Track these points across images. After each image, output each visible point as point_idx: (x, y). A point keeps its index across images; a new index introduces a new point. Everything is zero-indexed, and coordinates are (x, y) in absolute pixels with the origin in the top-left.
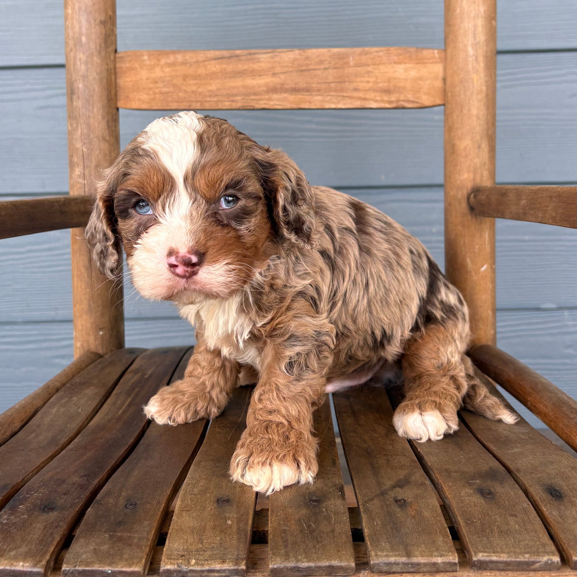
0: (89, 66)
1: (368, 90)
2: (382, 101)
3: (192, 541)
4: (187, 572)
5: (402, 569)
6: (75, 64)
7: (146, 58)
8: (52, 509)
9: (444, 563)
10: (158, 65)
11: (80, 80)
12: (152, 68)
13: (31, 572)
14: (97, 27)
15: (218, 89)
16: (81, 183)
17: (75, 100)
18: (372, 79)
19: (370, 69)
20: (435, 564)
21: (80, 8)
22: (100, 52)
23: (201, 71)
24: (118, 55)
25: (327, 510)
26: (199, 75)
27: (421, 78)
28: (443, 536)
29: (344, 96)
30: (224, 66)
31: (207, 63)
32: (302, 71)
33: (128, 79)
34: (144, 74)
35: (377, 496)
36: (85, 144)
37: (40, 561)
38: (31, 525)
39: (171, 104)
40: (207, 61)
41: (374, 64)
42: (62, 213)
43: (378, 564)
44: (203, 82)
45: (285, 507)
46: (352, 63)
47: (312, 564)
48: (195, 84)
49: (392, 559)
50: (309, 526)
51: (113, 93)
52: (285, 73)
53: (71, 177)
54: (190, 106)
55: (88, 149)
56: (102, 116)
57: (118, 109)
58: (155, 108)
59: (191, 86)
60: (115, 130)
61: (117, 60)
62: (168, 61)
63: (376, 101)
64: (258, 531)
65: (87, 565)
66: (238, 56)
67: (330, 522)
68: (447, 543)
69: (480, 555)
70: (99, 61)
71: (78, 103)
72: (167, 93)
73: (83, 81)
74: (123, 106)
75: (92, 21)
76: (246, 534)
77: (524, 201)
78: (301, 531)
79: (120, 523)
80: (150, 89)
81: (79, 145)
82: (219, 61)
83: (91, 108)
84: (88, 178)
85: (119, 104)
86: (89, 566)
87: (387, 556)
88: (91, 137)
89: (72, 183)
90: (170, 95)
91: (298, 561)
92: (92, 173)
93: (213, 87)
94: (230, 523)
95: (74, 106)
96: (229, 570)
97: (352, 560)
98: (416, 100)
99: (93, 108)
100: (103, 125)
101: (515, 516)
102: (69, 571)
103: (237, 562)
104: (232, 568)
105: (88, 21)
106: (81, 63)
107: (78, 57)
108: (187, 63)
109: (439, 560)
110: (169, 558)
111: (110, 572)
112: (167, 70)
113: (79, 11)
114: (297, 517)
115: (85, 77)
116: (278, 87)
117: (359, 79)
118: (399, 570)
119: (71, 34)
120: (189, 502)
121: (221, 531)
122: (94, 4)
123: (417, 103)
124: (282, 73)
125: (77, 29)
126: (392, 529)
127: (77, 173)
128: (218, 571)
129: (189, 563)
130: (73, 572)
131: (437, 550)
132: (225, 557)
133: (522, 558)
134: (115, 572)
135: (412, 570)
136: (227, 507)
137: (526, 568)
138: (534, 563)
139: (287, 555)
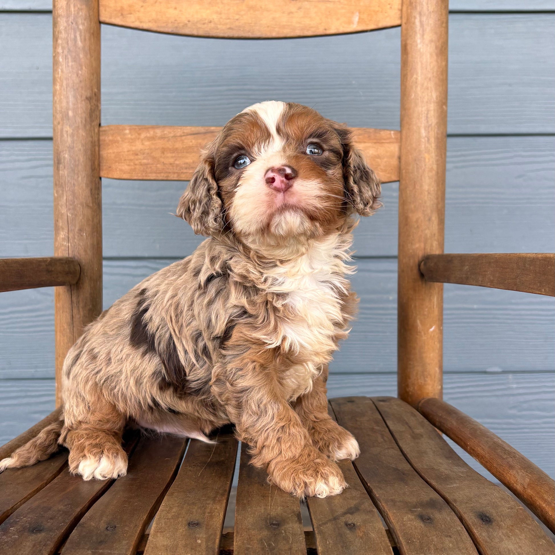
0: (75, 138)
6: (62, 136)
7: (127, 131)
8: (40, 531)
10: (139, 139)
11: (66, 150)
12: (132, 141)
14: (83, 102)
15: (193, 162)
16: (65, 246)
17: (61, 169)
21: (67, 85)
22: (85, 126)
23: (178, 145)
24: (101, 129)
25: (285, 532)
26: (177, 149)
28: (387, 553)
30: (200, 141)
31: (183, 138)
33: (110, 151)
34: (126, 147)
35: (330, 520)
36: (69, 209)
38: (21, 543)
39: (150, 175)
40: (184, 136)
42: (49, 271)
44: (180, 155)
45: (249, 529)
48: (172, 157)
50: (269, 545)
51: (96, 163)
53: (56, 240)
54: (167, 177)
55: (72, 214)
56: (86, 184)
57: (100, 178)
58: (135, 178)
59: (169, 158)
60: (98, 198)
61: (101, 133)
62: (148, 135)
64: (224, 550)
66: (212, 132)
67: (288, 542)
70: (84, 134)
71: (64, 172)
72: (146, 164)
73: (69, 151)
74: (105, 176)
75: (79, 97)
76: (213, 551)
77: (467, 267)
78: (263, 549)
79: (101, 542)
80: (131, 160)
81: (64, 210)
82: (195, 136)
83: (76, 177)
84: (71, 241)
85: (102, 174)
88: (76, 203)
89: (57, 246)
90: (149, 166)
92: (76, 237)
93: (189, 160)
94: (200, 542)
95: (60, 175)
99: (78, 177)
100: (87, 192)
101: (450, 537)
105: (75, 97)
106: (67, 135)
107: (65, 129)
108: (165, 138)
112: (147, 143)
113: (67, 88)
114: (259, 537)
115: (71, 148)
119: (58, 109)
120: (163, 525)
121: (192, 549)
122: (81, 81)
125: (64, 104)
126: (342, 547)
127: (61, 236)
136: (197, 529)
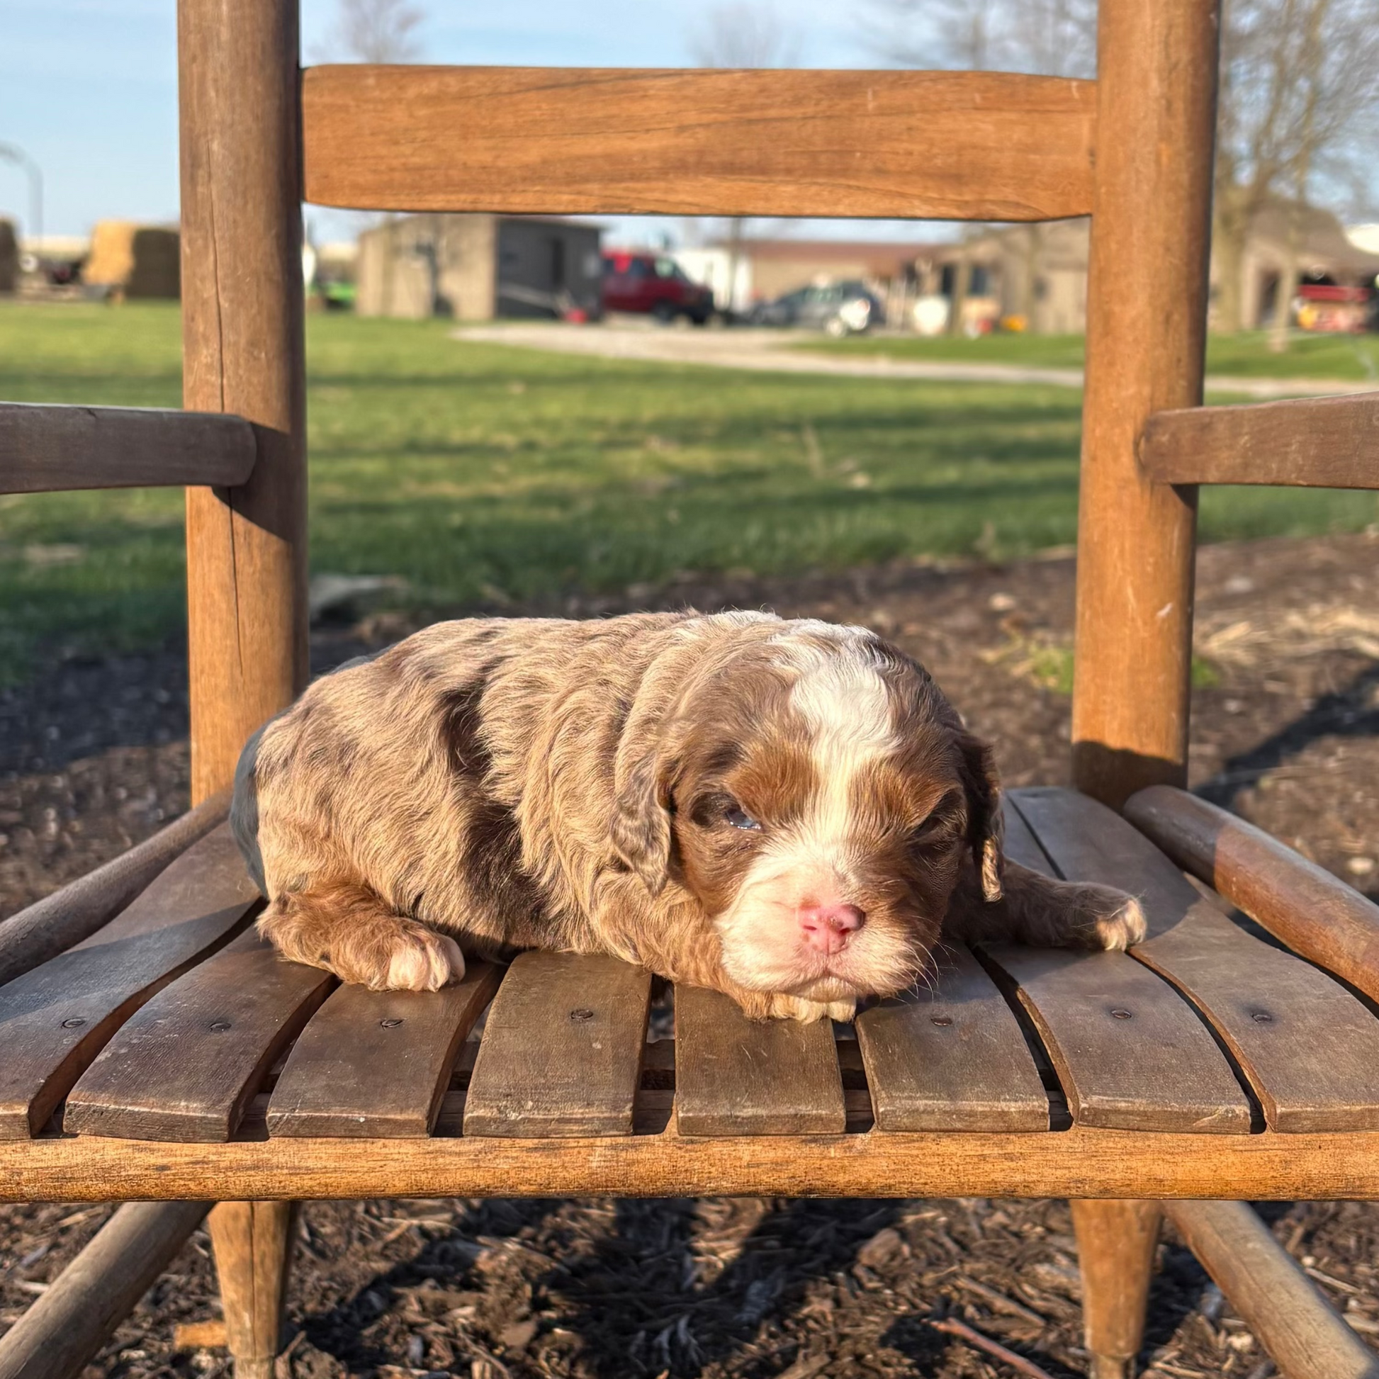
0: (237, 99)
1: (909, 173)
2: (942, 200)
3: (524, 1072)
4: (516, 1123)
5: (938, 1122)
6: (204, 95)
8: (227, 1027)
9: (1021, 1112)
10: (400, 101)
11: (213, 132)
12: (385, 107)
13: (204, 1118)
15: (544, 162)
16: (213, 385)
17: (200, 180)
18: (917, 148)
19: (914, 121)
20: (1003, 1114)
23: (505, 118)
24: (302, 78)
25: (792, 1034)
26: (499, 128)
27: (1036, 148)
28: (1024, 1073)
29: (849, 187)
30: (561, 106)
31: (519, 97)
32: (750, 122)
33: (327, 132)
34: (366, 121)
35: (896, 1013)
36: (224, 288)
37: (221, 1101)
38: (189, 1048)
39: (430, 197)
40: (519, 92)
41: (924, 111)
43: (894, 1112)
44: (509, 144)
45: (708, 1026)
46: (871, 106)
47: (762, 1112)
48: (487, 149)
49: (921, 1104)
50: (755, 1055)
51: (292, 166)
52: (707, 126)
53: (189, 369)
54: (475, 203)
55: (231, 301)
56: (265, 221)
59: (480, 152)
61: (302, 86)
62: (426, 91)
63: (927, 200)
64: (654, 1071)
65: (317, 1107)
66: (594, 82)
67: (797, 1050)
68: (1029, 1083)
69: (1095, 1098)
70: (259, 88)
71: (210, 190)
72: (419, 169)
73: (223, 135)
74: (313, 198)
78: (741, 1062)
79: (372, 1049)
80: (380, 158)
81: (209, 292)
82: (551, 93)
83: (239, 201)
84: (230, 372)
86: (320, 1111)
87: (910, 1098)
88: (240, 273)
89: (191, 383)
90: (426, 173)
91: (734, 1105)
92: (242, 361)
93: (532, 157)
94: (599, 1047)
95: (199, 197)
96: (598, 1118)
97: (841, 1106)
98: (1023, 201)
99: (246, 203)
100: (268, 243)
101: (1174, 1046)
102: (281, 1118)
103: (616, 1107)
104: (606, 1115)
106: (217, 91)
107: (210, 75)
108: (470, 97)
109: (1013, 1107)
110: (480, 1096)
111: (362, 1120)
112: (422, 112)
114: (732, 1040)
115: (228, 127)
116: (691, 159)
117: (885, 147)
118: (933, 1126)
120: (514, 1015)
121: (582, 1059)
123: (1026, 207)
124: (700, 125)
126: (922, 1059)
127: (204, 360)
128: (577, 1121)
129: (520, 1108)
130: (288, 1121)
131: (1009, 1092)
132: (592, 1098)
133: (1176, 1107)
134: (372, 1120)
135: (958, 1125)
136: (591, 1024)
137: (1183, 1123)
138: (1199, 1115)
139: (713, 1097)
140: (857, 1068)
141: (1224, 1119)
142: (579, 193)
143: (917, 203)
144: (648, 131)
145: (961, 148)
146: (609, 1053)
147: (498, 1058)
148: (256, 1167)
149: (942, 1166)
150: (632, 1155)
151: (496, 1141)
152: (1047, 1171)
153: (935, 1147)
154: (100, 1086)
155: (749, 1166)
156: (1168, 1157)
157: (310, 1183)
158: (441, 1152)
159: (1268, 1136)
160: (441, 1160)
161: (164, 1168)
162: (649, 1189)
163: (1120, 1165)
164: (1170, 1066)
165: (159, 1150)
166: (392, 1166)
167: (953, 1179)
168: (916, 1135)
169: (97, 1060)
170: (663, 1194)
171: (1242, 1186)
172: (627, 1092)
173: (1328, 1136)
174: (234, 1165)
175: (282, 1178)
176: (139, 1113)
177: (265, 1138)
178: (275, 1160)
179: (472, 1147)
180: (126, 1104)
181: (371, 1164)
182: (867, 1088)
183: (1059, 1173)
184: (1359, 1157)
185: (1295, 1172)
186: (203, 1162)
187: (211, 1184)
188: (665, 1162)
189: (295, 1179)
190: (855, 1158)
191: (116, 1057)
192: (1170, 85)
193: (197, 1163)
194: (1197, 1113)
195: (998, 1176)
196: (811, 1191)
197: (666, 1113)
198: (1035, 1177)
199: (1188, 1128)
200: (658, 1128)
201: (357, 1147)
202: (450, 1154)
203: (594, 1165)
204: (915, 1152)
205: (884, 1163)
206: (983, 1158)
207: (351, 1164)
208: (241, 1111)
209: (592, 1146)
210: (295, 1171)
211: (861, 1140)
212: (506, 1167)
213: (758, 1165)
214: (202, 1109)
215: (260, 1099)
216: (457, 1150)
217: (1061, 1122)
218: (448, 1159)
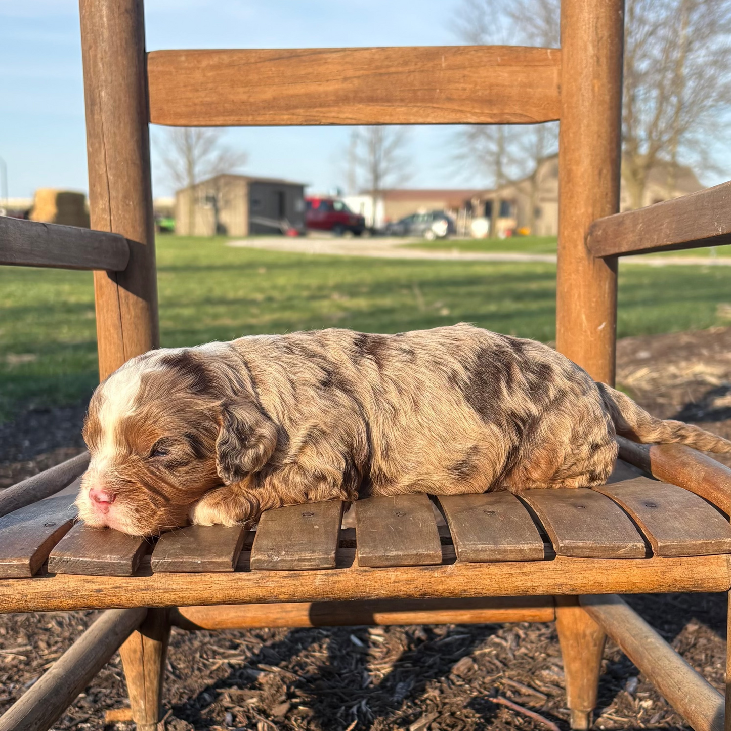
0: (114, 68)
1: (464, 99)
2: (482, 114)
3: (280, 539)
4: (277, 562)
5: (488, 556)
6: (95, 66)
7: (184, 59)
9: (530, 549)
10: (198, 68)
11: (102, 86)
12: (191, 71)
13: (119, 563)
14: (122, 17)
15: (274, 99)
16: (106, 220)
17: (96, 112)
18: (469, 87)
19: (466, 72)
20: (521, 551)
22: (126, 51)
23: (253, 76)
24: (149, 57)
25: (414, 519)
26: (251, 81)
27: (530, 85)
28: (531, 532)
29: (434, 108)
30: (282, 69)
31: (259, 65)
32: (381, 74)
33: (161, 86)
34: (182, 80)
36: (110, 168)
37: (127, 555)
39: (215, 119)
40: (260, 62)
41: (472, 67)
43: (466, 551)
44: (255, 89)
46: (443, 65)
47: (400, 553)
48: (244, 92)
49: (480, 547)
50: (396, 529)
51: (144, 103)
52: (358, 77)
53: (93, 211)
55: (114, 175)
58: (196, 123)
59: (240, 94)
61: (147, 62)
62: (211, 63)
63: (474, 114)
65: (176, 556)
66: (299, 56)
67: (417, 526)
68: (534, 536)
69: (567, 541)
70: (125, 62)
71: (101, 117)
72: (209, 104)
73: (107, 87)
74: (155, 121)
75: (116, 9)
78: (389, 532)
80: (189, 99)
81: (102, 170)
82: (277, 62)
83: (117, 122)
84: (114, 213)
86: (178, 558)
87: (474, 544)
88: (118, 160)
90: (213, 106)
91: (386, 551)
92: (120, 206)
93: (268, 96)
94: (317, 527)
95: (96, 120)
96: (318, 558)
97: (440, 550)
98: (524, 113)
99: (120, 123)
100: (132, 144)
101: (607, 519)
102: (158, 562)
103: (326, 552)
104: (322, 557)
105: (110, 8)
106: (103, 64)
107: (99, 56)
108: (234, 65)
109: (526, 547)
110: (259, 550)
111: (199, 562)
112: (210, 74)
114: (384, 523)
115: (108, 83)
116: (351, 95)
117: (452, 86)
118: (486, 559)
120: (274, 516)
121: (309, 533)
123: (525, 116)
124: (355, 77)
126: (480, 528)
127: (100, 207)
128: (309, 560)
129: (279, 554)
130: (162, 564)
131: (524, 540)
132: (315, 549)
133: (607, 544)
134: (204, 562)
135: (499, 557)
136: (313, 518)
137: (611, 554)
138: (619, 548)
139: (375, 547)
140: (448, 536)
141: (631, 550)
142: (293, 114)
143: (469, 115)
144: (328, 81)
145: (491, 86)
146: (322, 530)
147: (267, 534)
148: (146, 589)
149: (491, 579)
150: (335, 578)
151: (267, 573)
152: (544, 581)
153: (487, 570)
154: (66, 549)
155: (394, 582)
156: (604, 571)
157: (174, 597)
158: (240, 579)
159: (655, 560)
160: (240, 584)
161: (100, 591)
162: (345, 595)
163: (580, 576)
164: (604, 527)
165: (97, 582)
166: (215, 587)
167: (497, 586)
168: (478, 564)
169: (64, 538)
170: (352, 598)
171: (642, 585)
172: (333, 546)
173: (685, 559)
174: (136, 588)
175: (160, 595)
176: (86, 561)
177: (151, 574)
178: (156, 585)
179: (255, 576)
180: (80, 557)
181: (205, 586)
182: (452, 544)
183: (550, 581)
184: (701, 569)
185: (669, 577)
186: (120, 587)
187: (124, 599)
188: (352, 582)
189: (167, 595)
190: (447, 577)
191: (73, 537)
192: (599, 49)
193: (116, 588)
194: (618, 547)
195: (519, 584)
196: (425, 595)
197: (352, 558)
198: (537, 584)
199: (613, 555)
200: (349, 565)
201: (197, 577)
202: (244, 580)
203: (317, 584)
204: (477, 573)
205: (461, 579)
206: (511, 575)
207: (194, 586)
208: (138, 561)
209: (315, 574)
210: (166, 591)
211: (450, 568)
212: (273, 586)
213: (399, 582)
214: (118, 559)
215: (147, 557)
216: (248, 578)
217: (550, 555)
218: (243, 583)
